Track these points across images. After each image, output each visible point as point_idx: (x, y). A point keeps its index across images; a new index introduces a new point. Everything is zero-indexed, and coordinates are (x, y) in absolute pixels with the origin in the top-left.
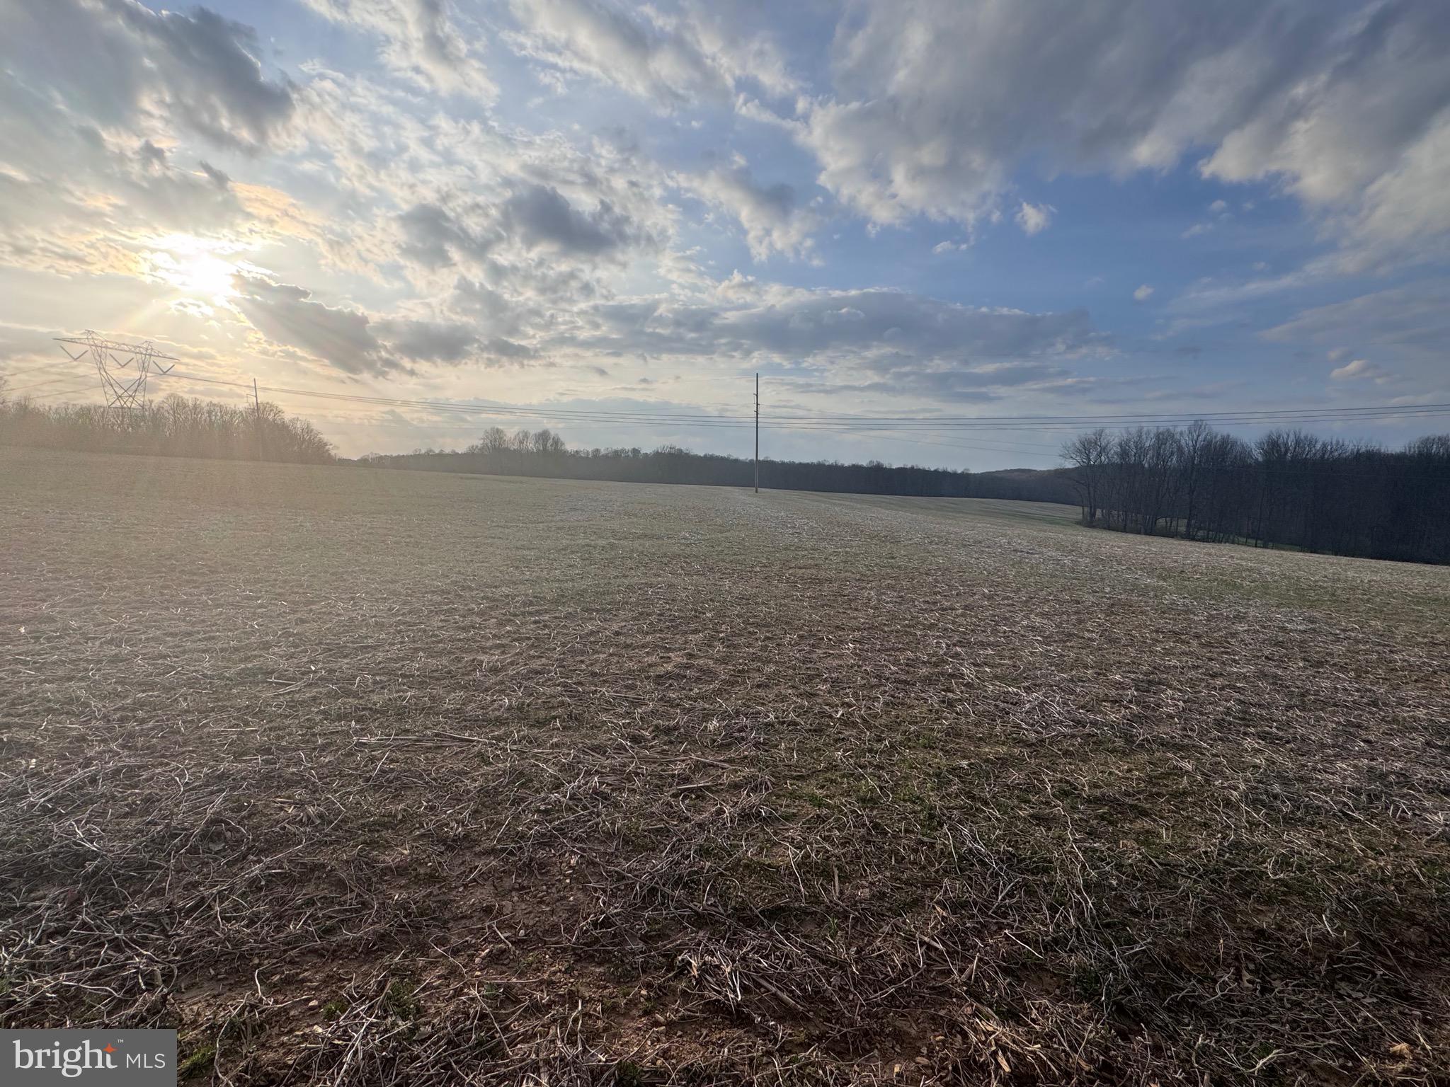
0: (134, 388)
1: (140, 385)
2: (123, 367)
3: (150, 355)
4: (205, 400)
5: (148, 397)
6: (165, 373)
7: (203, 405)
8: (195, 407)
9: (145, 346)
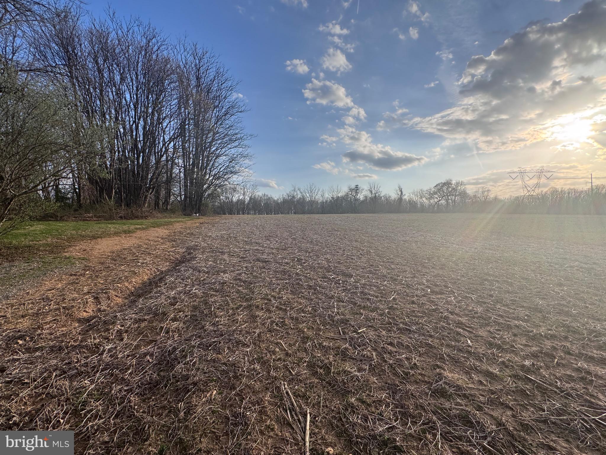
0: (535, 187)
1: (538, 185)
2: (531, 179)
3: (542, 172)
4: (566, 188)
5: (540, 190)
6: (548, 179)
7: (566, 190)
8: (562, 191)
9: (541, 169)
